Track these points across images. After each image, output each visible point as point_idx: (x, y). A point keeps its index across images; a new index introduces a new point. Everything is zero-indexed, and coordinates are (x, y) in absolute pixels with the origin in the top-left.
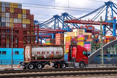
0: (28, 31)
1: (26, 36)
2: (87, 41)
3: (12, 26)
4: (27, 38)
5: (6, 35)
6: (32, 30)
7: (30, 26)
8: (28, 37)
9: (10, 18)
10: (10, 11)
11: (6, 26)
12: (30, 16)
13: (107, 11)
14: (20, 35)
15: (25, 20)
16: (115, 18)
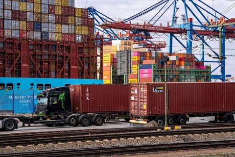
0: (86, 48)
1: (82, 57)
3: (59, 38)
4: (84, 60)
7: (89, 39)
8: (86, 58)
9: (55, 23)
10: (55, 12)
11: (49, 38)
12: (88, 21)
13: (175, 7)
14: (73, 55)
15: (80, 27)
16: (191, 19)
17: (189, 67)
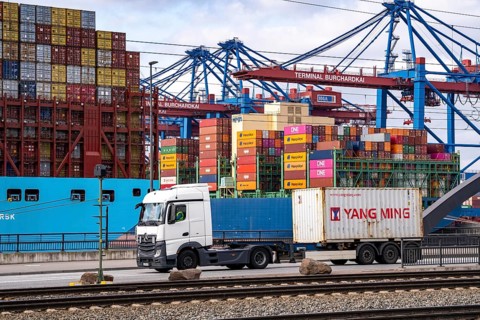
0: (120, 113)
1: (112, 134)
2: (322, 146)
3: (59, 93)
4: (117, 139)
5: (36, 129)
6: (132, 110)
7: (127, 95)
8: (120, 136)
9: (52, 63)
10: (51, 40)
11: (38, 94)
12: (126, 58)
13: (391, 35)
14: (90, 128)
15: (108, 72)
16: (422, 61)
17: (412, 157)
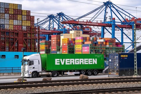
0: (29, 33)
1: (26, 39)
2: (86, 43)
3: (11, 28)
5: (5, 38)
6: (32, 32)
7: (31, 28)
8: (29, 40)
9: (9, 19)
10: (9, 13)
11: (5, 28)
12: (31, 18)
13: (105, 12)
14: (20, 37)
15: (25, 22)
16: (114, 19)
17: (111, 46)
